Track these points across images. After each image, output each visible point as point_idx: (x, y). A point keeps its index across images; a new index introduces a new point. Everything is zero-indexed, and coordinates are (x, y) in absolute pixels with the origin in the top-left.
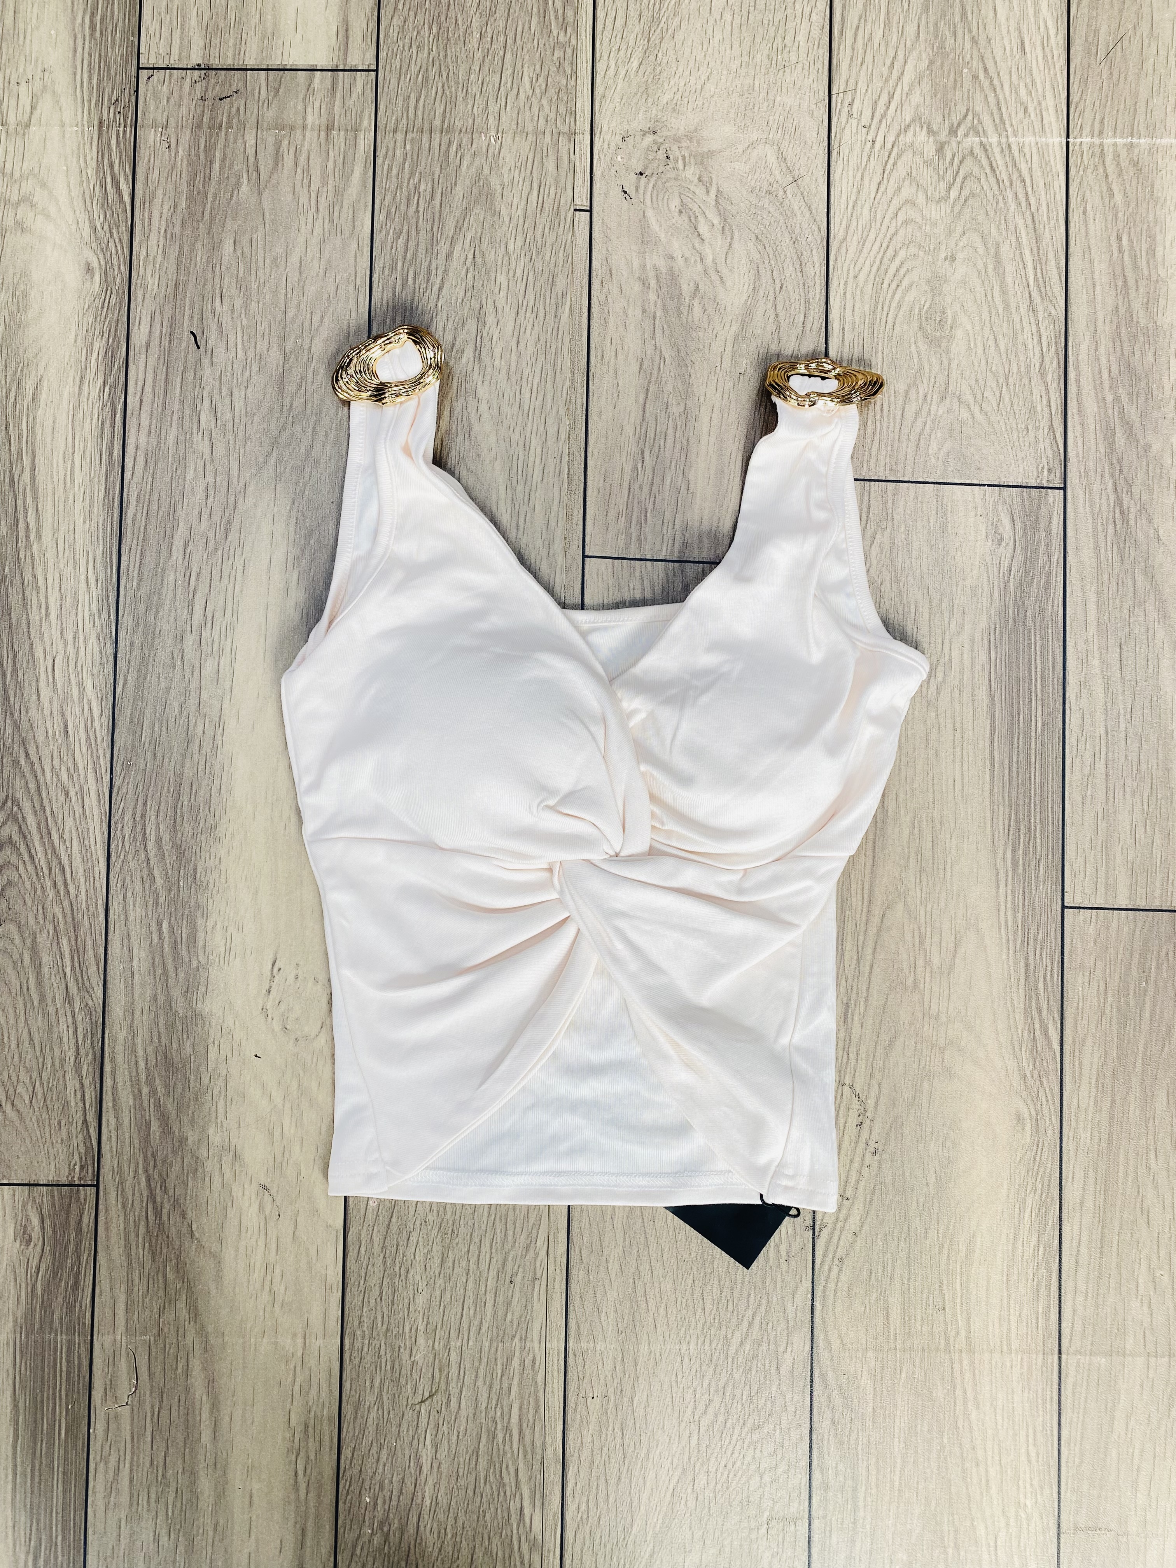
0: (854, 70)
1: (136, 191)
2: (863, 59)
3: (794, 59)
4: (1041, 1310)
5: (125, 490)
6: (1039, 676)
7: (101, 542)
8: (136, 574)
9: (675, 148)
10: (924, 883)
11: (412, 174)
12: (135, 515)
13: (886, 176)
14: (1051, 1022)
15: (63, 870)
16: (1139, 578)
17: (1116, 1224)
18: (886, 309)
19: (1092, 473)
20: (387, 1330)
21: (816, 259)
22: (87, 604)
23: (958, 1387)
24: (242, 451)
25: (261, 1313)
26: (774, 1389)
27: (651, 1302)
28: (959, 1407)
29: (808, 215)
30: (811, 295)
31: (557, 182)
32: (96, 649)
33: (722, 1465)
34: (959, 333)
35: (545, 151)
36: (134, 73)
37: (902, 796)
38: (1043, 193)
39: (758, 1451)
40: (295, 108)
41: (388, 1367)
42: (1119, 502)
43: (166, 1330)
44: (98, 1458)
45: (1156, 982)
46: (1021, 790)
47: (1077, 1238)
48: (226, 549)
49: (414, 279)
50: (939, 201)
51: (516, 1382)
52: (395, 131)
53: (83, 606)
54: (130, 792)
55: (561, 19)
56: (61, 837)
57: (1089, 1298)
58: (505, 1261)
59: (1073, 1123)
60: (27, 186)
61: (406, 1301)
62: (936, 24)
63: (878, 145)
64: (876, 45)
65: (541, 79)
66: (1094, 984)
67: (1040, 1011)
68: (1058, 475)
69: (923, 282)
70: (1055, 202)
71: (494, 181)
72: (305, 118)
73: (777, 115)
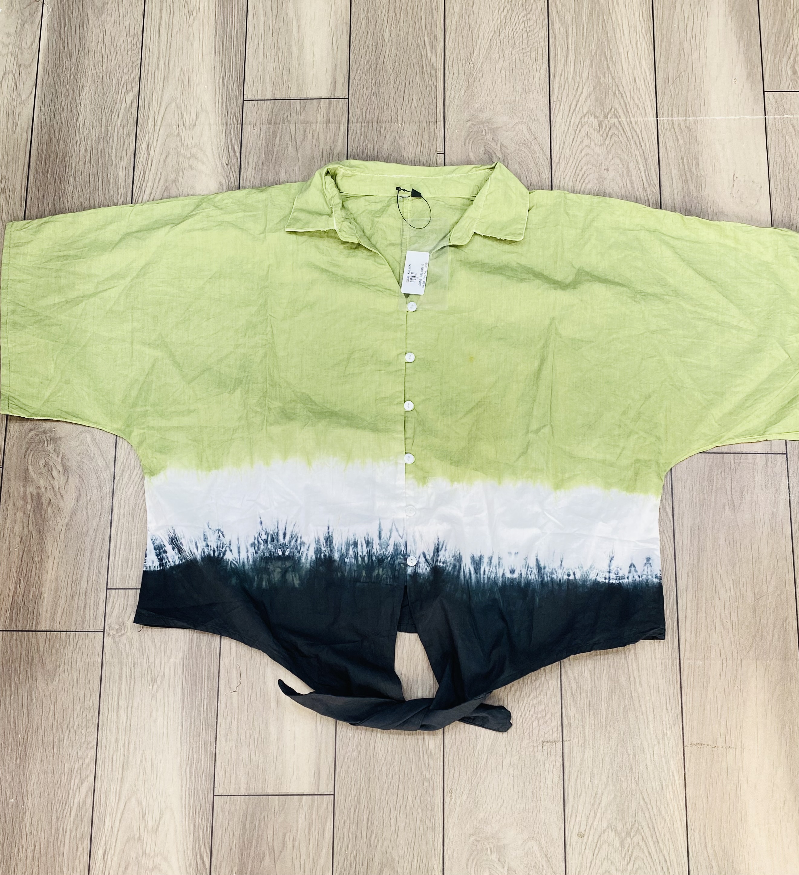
0: (560, 92)
1: (242, 152)
2: (564, 87)
3: (533, 88)
4: (669, 640)
9: (481, 126)
11: (364, 141)
13: (576, 135)
14: (667, 506)
17: (704, 599)
21: (546, 171)
23: (632, 676)
28: (633, 686)
29: (542, 152)
31: (429, 142)
33: (520, 715)
35: (423, 129)
36: (241, 102)
38: (647, 141)
39: (536, 709)
40: (313, 114)
47: (685, 605)
50: (600, 145)
52: (357, 123)
55: (429, 75)
57: (693, 634)
59: (680, 552)
60: (194, 151)
63: (572, 123)
64: (570, 82)
65: (421, 100)
69: (595, 180)
70: (653, 145)
71: (401, 142)
72: (317, 119)
73: (526, 112)
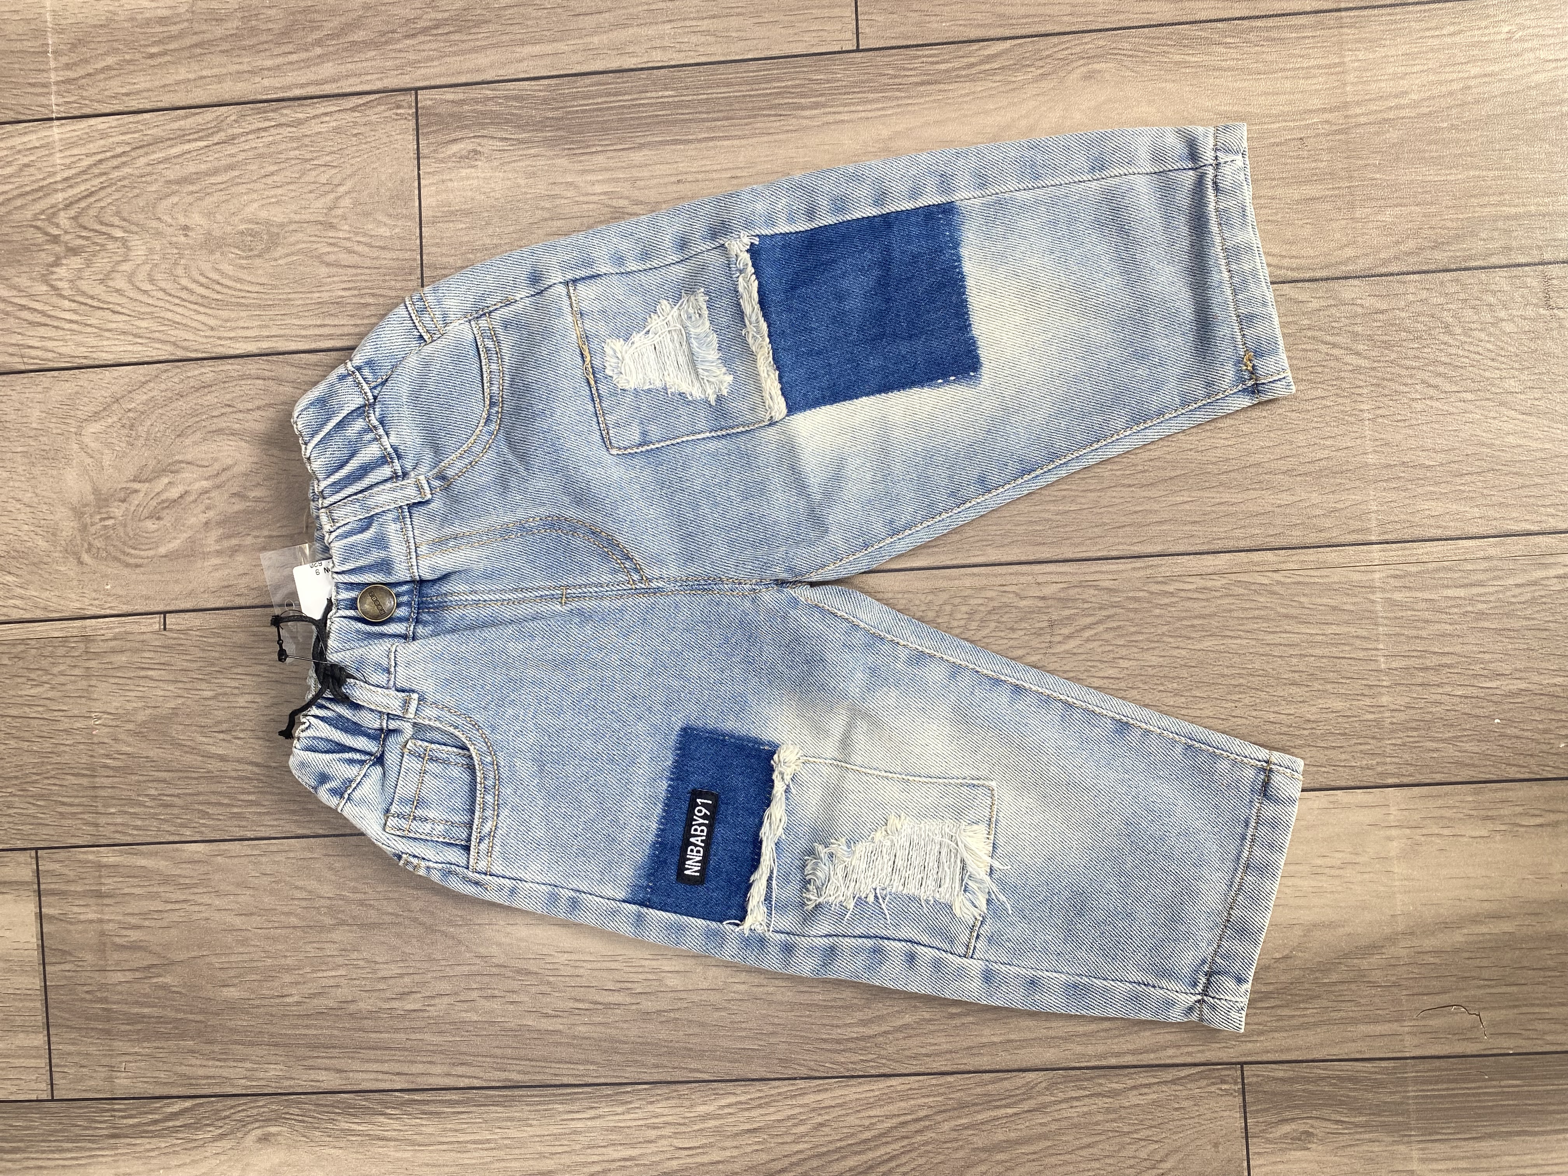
1: (181, 1094)
4: (1294, 35)
5: (494, 1084)
6: (614, 99)
7: (550, 1106)
8: (581, 1067)
9: (93, 529)
11: (141, 804)
12: (519, 1072)
13: (105, 306)
14: (981, 52)
15: (904, 1124)
18: (243, 294)
20: (1373, 738)
21: (196, 372)
22: (617, 1117)
23: (1386, 116)
24: (443, 963)
25: (1366, 876)
26: (1403, 315)
27: (1319, 455)
28: (1407, 113)
29: (152, 385)
31: (137, 651)
32: (664, 1104)
33: (1490, 363)
34: (263, 214)
35: (107, 666)
36: (59, 1104)
38: (111, 140)
39: (1473, 326)
40: (81, 932)
41: (1415, 734)
42: (425, 31)
43: (1394, 978)
44: (1539, 1042)
46: (737, 106)
48: (548, 973)
49: (249, 793)
50: (128, 249)
51: (1419, 595)
52: (97, 825)
53: (619, 1121)
54: (814, 1057)
56: (868, 1128)
58: (1286, 616)
59: (1089, 18)
61: (1340, 720)
63: (75, 317)
67: (972, 65)
68: (402, 98)
69: (212, 258)
70: (120, 126)
71: (141, 717)
72: (91, 921)
73: (52, 425)
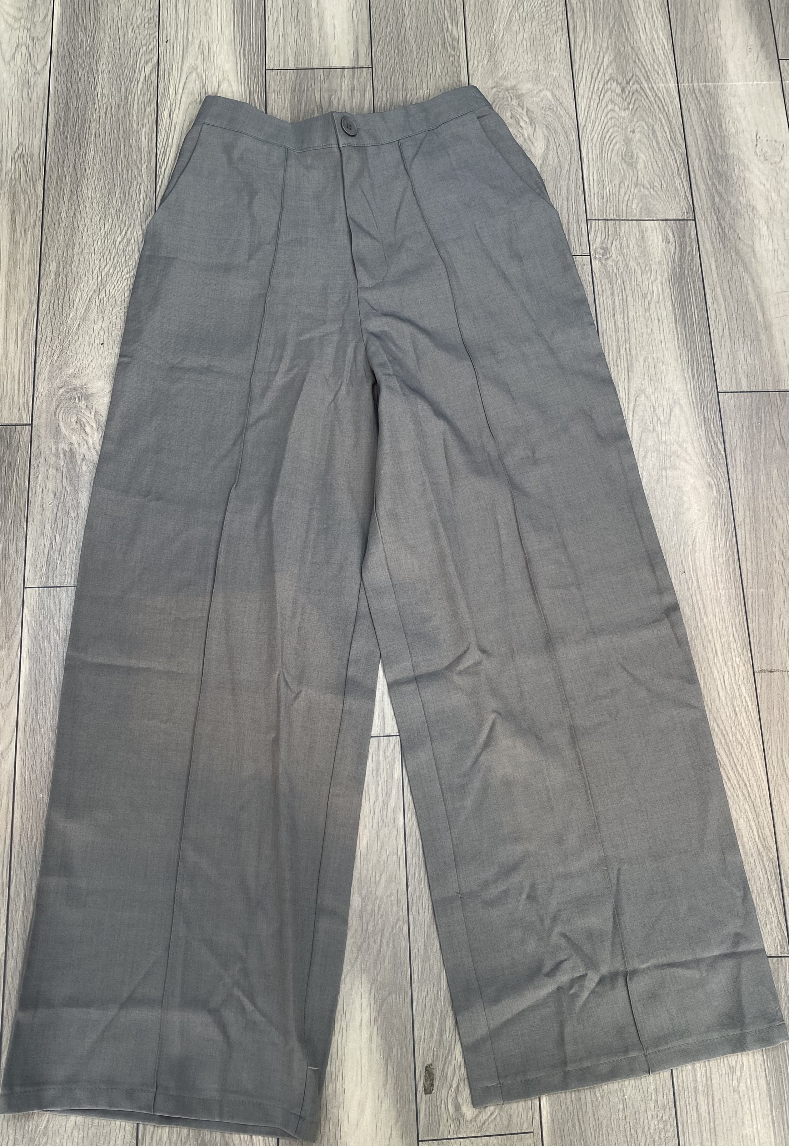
10: (653, 385)
16: (733, 255)
19: (706, 213)
30: (573, 148)
37: (638, 349)
45: (765, 422)
62: (615, 43)
66: (736, 424)
